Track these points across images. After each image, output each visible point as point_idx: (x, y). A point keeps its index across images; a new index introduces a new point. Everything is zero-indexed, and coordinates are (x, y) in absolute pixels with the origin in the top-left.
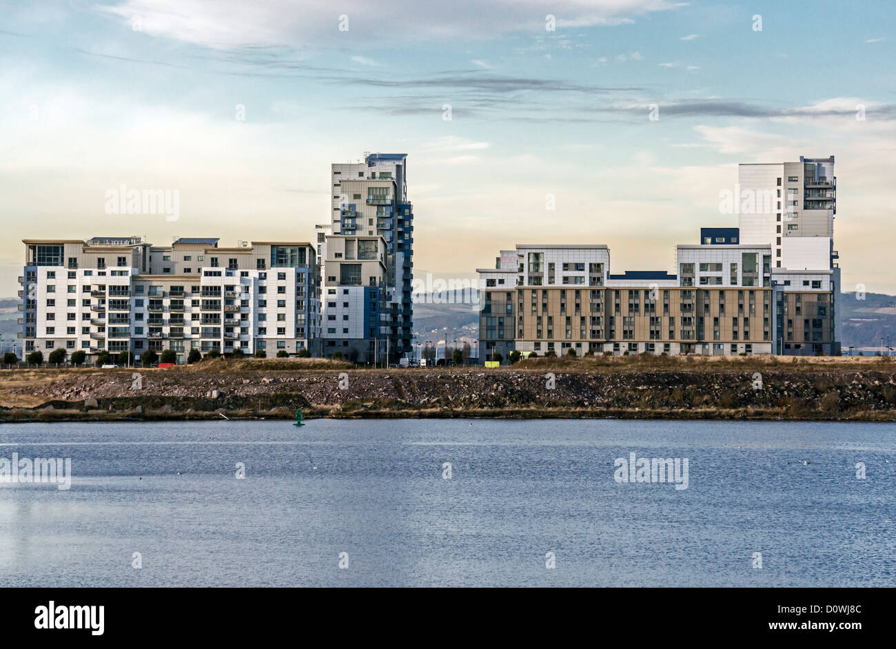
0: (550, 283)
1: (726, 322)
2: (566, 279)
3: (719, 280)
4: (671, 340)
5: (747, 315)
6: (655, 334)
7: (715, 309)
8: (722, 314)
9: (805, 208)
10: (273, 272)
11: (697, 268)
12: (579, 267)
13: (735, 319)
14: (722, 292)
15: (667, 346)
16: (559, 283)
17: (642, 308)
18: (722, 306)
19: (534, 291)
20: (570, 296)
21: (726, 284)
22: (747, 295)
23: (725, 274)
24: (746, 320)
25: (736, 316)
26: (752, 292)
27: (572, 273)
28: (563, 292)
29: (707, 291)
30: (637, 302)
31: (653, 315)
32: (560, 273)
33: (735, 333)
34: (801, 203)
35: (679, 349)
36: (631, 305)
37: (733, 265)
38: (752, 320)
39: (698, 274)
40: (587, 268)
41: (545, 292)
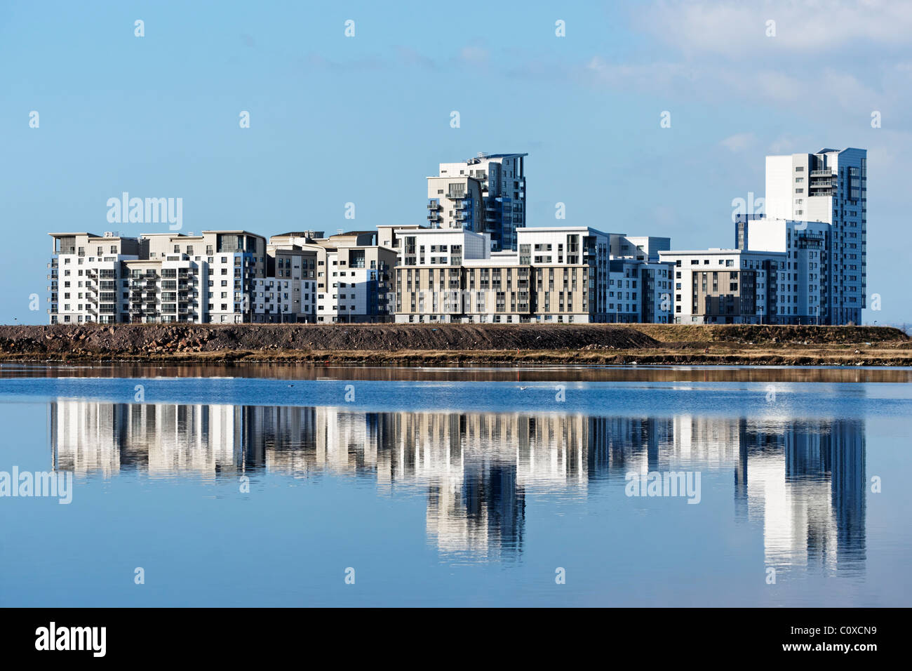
0: (421, 263)
1: (554, 296)
2: (433, 260)
3: (549, 258)
4: (513, 313)
5: (570, 290)
6: (500, 307)
7: (546, 284)
8: (551, 289)
9: (810, 195)
10: (217, 257)
11: (533, 247)
12: (443, 248)
13: (561, 294)
14: (551, 269)
15: (510, 317)
16: (428, 263)
17: (491, 284)
18: (551, 281)
19: (409, 270)
20: (437, 273)
21: (555, 262)
22: (570, 271)
23: (554, 254)
24: (570, 294)
25: (562, 290)
26: (574, 269)
27: (438, 254)
28: (431, 270)
29: (540, 269)
30: (487, 279)
31: (499, 290)
32: (428, 255)
33: (561, 306)
34: (806, 191)
35: (518, 320)
36: (482, 282)
37: (561, 246)
38: (574, 294)
39: (534, 253)
40: (449, 249)
41: (417, 270)
